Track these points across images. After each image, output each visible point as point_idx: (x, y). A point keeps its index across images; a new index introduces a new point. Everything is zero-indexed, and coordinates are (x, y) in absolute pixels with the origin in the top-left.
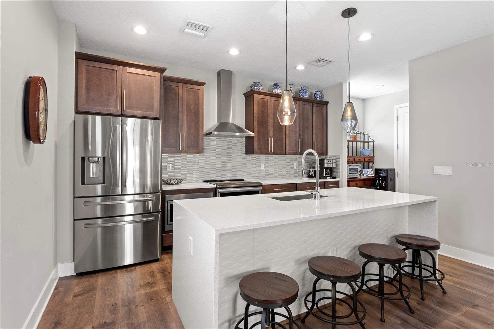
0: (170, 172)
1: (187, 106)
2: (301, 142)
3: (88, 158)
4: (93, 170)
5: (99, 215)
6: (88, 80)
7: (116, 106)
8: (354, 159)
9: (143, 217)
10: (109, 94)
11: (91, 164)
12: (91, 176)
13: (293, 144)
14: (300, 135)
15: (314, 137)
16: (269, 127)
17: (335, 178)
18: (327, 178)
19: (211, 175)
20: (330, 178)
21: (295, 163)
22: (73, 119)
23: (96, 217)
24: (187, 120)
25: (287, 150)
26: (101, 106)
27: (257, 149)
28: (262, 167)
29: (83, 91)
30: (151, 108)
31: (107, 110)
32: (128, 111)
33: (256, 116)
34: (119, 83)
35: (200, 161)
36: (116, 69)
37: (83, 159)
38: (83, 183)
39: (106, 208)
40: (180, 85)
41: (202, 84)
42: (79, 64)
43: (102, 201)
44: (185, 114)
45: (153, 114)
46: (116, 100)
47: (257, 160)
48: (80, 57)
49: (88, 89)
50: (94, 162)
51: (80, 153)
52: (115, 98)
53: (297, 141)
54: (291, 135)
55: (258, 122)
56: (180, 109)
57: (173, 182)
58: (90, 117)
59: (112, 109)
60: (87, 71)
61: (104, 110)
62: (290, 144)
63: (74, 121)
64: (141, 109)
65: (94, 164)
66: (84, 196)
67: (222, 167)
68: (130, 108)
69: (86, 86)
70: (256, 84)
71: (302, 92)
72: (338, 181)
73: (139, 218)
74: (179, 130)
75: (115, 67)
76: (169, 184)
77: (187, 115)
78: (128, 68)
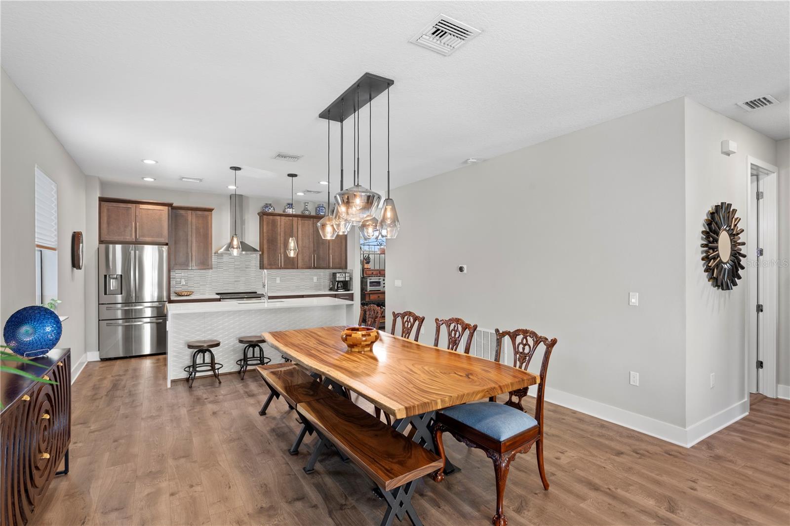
0: (183, 285)
1: (196, 229)
2: (314, 257)
3: (109, 275)
4: (113, 284)
5: (120, 317)
6: (109, 217)
7: (131, 235)
8: (380, 272)
9: (157, 320)
10: (126, 227)
11: (112, 280)
12: (112, 289)
13: (307, 259)
14: (314, 251)
15: (331, 251)
16: (279, 245)
17: (349, 290)
18: (339, 290)
19: (225, 288)
20: (342, 290)
21: (315, 276)
22: (97, 247)
23: (117, 318)
24: (196, 241)
25: (300, 265)
26: (119, 236)
27: (266, 265)
28: (278, 281)
29: (104, 226)
30: (160, 235)
31: (124, 239)
32: (141, 238)
33: (266, 235)
34: (133, 218)
35: (213, 276)
36: (131, 207)
37: (105, 276)
38: (105, 294)
39: (126, 312)
40: (190, 212)
41: (211, 210)
42: (102, 205)
43: (122, 307)
44: (195, 236)
45: (163, 240)
46: (131, 231)
47: (272, 274)
48: (102, 200)
49: (108, 223)
50: (113, 279)
51: (103, 272)
52: (130, 229)
53: (310, 257)
54: (304, 251)
55: (268, 240)
56: (190, 233)
57: (183, 294)
58: (111, 246)
59: (128, 237)
60: (108, 210)
61: (121, 239)
62: (303, 260)
63: (98, 248)
64: (152, 237)
65: (114, 280)
66: (106, 303)
67: (235, 281)
68: (143, 236)
69: (107, 221)
70: (266, 206)
71: (318, 209)
72: (353, 294)
73: (154, 320)
74: (189, 250)
75: (130, 205)
76: (180, 296)
77: (196, 237)
78: (141, 205)
